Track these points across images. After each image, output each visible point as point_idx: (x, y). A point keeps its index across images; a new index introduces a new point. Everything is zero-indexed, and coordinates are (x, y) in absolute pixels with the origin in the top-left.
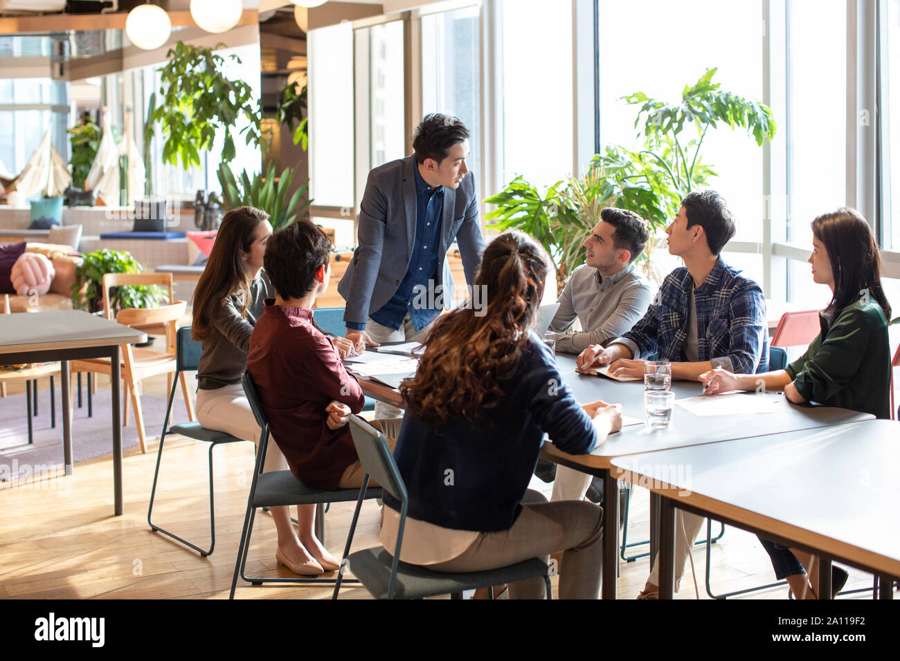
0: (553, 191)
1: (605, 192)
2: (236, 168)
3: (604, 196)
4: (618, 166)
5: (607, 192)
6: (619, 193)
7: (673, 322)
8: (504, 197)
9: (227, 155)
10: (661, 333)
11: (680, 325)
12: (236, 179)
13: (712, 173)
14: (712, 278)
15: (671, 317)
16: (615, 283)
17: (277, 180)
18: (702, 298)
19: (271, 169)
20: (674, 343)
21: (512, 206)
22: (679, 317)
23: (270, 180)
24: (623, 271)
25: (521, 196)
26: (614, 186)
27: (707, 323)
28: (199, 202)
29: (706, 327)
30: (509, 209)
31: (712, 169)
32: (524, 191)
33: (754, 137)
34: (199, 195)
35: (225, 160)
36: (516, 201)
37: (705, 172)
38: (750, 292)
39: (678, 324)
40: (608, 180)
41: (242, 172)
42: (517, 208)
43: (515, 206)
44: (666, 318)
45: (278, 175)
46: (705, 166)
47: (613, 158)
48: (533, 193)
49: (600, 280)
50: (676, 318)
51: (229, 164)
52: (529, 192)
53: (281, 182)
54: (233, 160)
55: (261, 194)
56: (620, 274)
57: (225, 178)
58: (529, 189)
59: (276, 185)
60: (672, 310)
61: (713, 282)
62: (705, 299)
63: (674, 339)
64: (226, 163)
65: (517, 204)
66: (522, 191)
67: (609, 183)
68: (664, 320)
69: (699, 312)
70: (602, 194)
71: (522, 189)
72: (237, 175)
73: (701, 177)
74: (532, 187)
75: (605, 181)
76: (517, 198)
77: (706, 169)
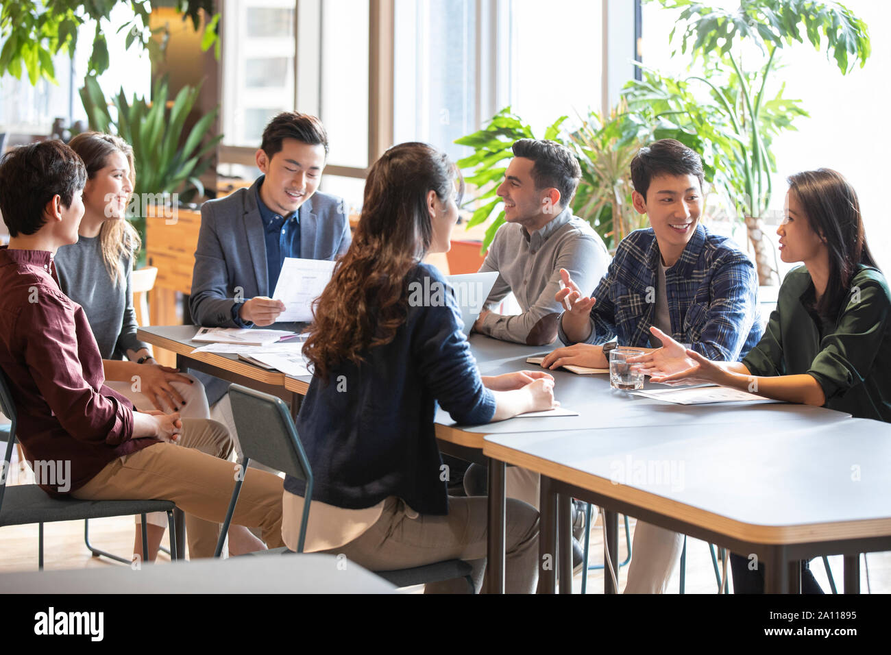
0: (554, 131)
1: (624, 134)
2: (108, 85)
3: (624, 139)
4: (659, 97)
5: (628, 134)
6: (646, 136)
7: (634, 307)
8: (483, 137)
9: (97, 65)
10: (619, 321)
11: (644, 312)
12: (108, 100)
13: (800, 112)
14: (690, 255)
15: (631, 300)
16: (547, 238)
17: (170, 104)
18: (676, 280)
19: (161, 88)
20: (637, 336)
21: (494, 151)
22: (641, 301)
23: (158, 104)
24: (555, 221)
25: (508, 137)
26: (638, 125)
27: (684, 312)
28: (56, 137)
29: (683, 319)
30: (490, 154)
31: (800, 106)
32: (514, 129)
33: (835, 61)
34: (57, 127)
35: (93, 73)
36: (501, 143)
37: (789, 109)
38: (737, 267)
39: (641, 311)
40: (632, 117)
41: (119, 92)
42: (501, 154)
43: (500, 151)
44: (624, 301)
45: (172, 96)
46: (789, 101)
47: (654, 86)
48: (526, 133)
49: (528, 237)
50: (637, 301)
51: (99, 79)
52: (521, 131)
53: (176, 107)
54: (105, 72)
55: (145, 123)
56: (551, 226)
57: (91, 99)
58: (520, 127)
59: (168, 112)
60: (632, 290)
61: (691, 260)
62: (679, 280)
63: (637, 330)
64: (94, 77)
65: (502, 148)
66: (510, 129)
67: (632, 122)
68: (622, 304)
69: (670, 298)
70: (621, 136)
71: (511, 126)
72: (110, 95)
73: (784, 117)
74: (523, 124)
75: (627, 119)
76: (503, 139)
77: (791, 107)
